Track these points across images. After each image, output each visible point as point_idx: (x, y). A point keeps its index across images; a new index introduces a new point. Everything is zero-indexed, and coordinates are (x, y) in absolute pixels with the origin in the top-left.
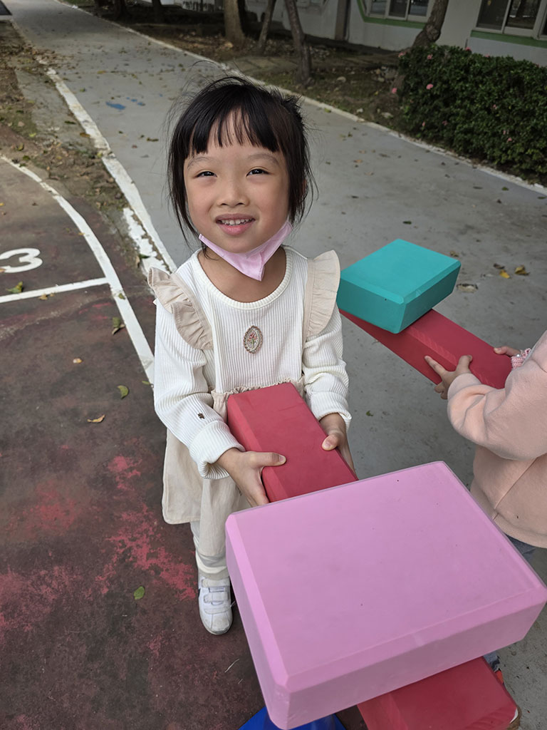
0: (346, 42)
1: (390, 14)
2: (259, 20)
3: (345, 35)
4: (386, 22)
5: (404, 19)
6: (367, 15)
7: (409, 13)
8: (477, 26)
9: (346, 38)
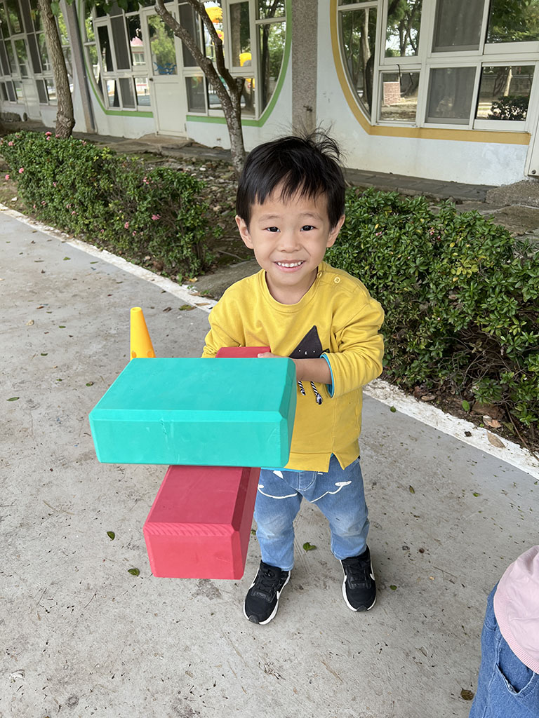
0: (96, 134)
1: (124, 107)
2: (23, 120)
3: (94, 128)
4: (122, 113)
5: (135, 110)
6: (106, 109)
7: (138, 104)
8: (189, 111)
9: (96, 131)
